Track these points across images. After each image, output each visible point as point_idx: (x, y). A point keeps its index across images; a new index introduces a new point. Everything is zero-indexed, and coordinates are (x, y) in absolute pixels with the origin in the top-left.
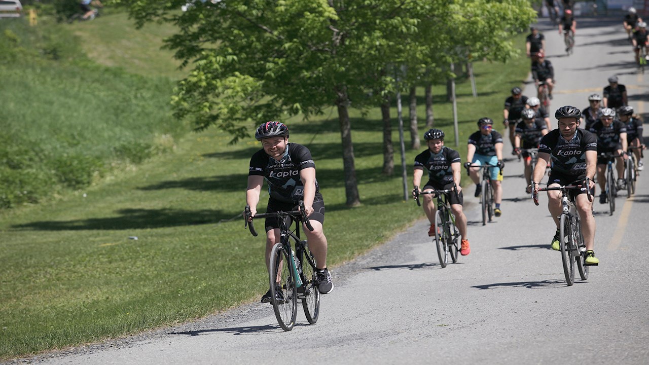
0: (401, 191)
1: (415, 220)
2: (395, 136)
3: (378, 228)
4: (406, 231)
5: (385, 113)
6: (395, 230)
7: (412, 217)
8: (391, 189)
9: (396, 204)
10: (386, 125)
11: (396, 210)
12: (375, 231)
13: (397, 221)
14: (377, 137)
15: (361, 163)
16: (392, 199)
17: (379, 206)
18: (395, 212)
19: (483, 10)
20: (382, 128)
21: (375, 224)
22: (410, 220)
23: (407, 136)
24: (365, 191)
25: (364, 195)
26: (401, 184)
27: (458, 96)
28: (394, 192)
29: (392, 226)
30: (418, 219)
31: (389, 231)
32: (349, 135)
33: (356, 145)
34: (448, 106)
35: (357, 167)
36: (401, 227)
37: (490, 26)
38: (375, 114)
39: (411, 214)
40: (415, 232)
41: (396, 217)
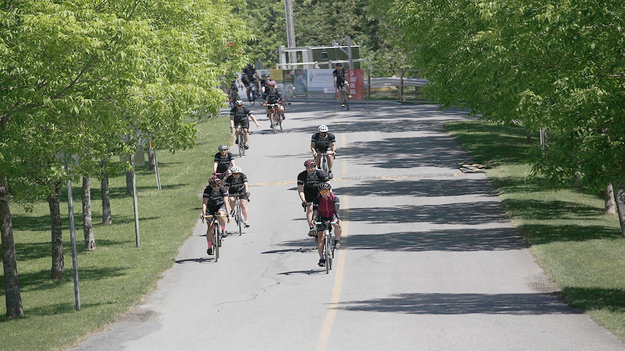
0: (72, 300)
1: (89, 333)
2: (66, 235)
3: (44, 343)
4: (78, 346)
5: (54, 209)
6: (64, 346)
7: (85, 329)
8: (61, 297)
9: (65, 314)
10: (55, 223)
11: (66, 321)
12: (40, 347)
13: (66, 335)
14: (45, 236)
15: (25, 267)
16: (61, 309)
17: (46, 317)
18: (64, 324)
19: (167, 92)
20: (50, 227)
21: (41, 338)
22: (82, 334)
23: (79, 235)
24: (29, 299)
25: (28, 305)
26: (73, 291)
27: (140, 189)
28: (63, 301)
29: (60, 340)
30: (92, 331)
31: (57, 347)
32: (11, 235)
33: (19, 246)
34: (129, 200)
35: (20, 272)
36: (71, 342)
37: (175, 111)
38: (41, 209)
39: (84, 326)
40: (88, 347)
41: (66, 330)
